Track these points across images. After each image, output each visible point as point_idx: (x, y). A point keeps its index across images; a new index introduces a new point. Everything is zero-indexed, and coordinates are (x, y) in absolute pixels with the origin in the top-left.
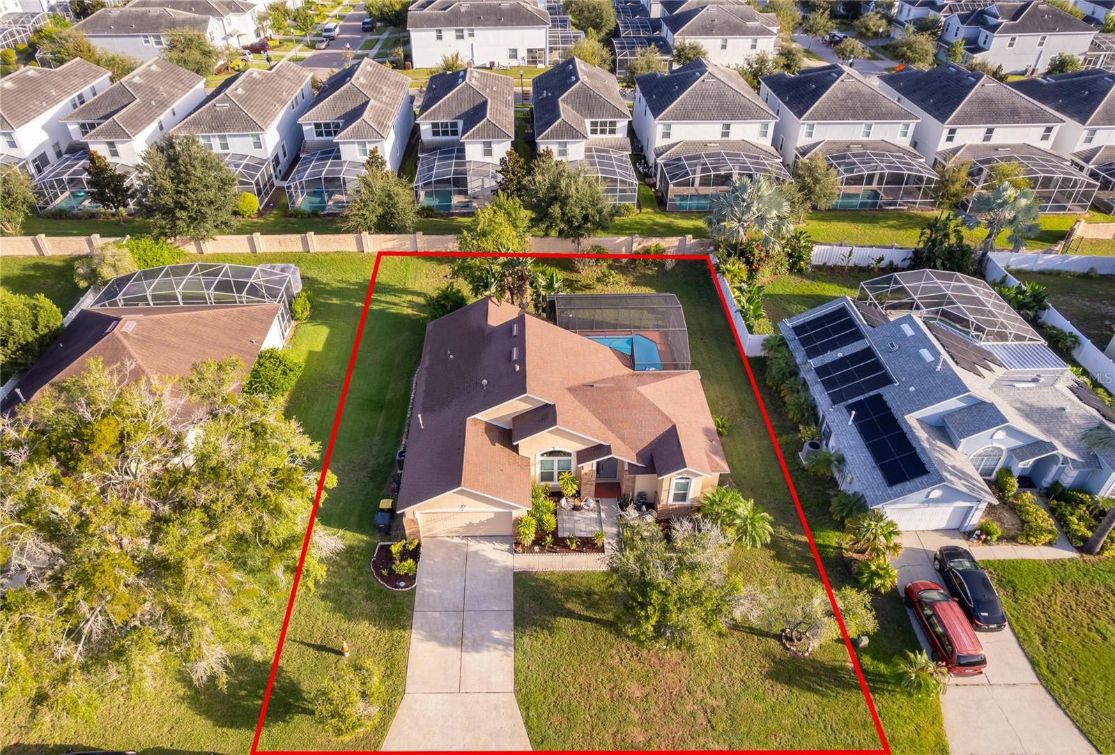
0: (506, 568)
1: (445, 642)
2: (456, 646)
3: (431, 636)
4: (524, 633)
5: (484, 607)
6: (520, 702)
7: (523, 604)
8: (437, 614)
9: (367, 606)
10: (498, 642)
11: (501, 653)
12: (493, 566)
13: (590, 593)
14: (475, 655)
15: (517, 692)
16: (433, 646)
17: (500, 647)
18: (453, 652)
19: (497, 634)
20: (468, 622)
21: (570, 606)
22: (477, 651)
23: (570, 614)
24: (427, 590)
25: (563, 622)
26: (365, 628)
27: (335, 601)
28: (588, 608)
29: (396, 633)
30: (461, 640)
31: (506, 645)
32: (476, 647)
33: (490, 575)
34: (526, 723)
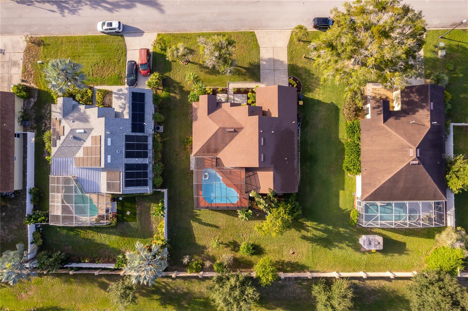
0: (263, 83)
1: (278, 61)
2: (275, 60)
3: (282, 62)
4: (257, 63)
5: (269, 71)
6: (258, 45)
7: (258, 72)
8: (281, 69)
9: (301, 72)
10: (264, 61)
11: (263, 58)
12: (266, 84)
13: (239, 74)
14: (270, 57)
15: (259, 48)
16: (281, 60)
17: (263, 59)
18: (276, 58)
19: (265, 63)
20: (273, 66)
21: (245, 71)
22: (269, 58)
23: (245, 68)
24: (285, 76)
25: (246, 66)
26: (300, 65)
27: (309, 73)
28: (239, 70)
29: (292, 63)
30: (274, 61)
31: (262, 60)
32: (270, 59)
33: (267, 81)
34: (257, 40)
